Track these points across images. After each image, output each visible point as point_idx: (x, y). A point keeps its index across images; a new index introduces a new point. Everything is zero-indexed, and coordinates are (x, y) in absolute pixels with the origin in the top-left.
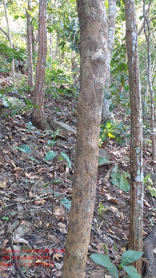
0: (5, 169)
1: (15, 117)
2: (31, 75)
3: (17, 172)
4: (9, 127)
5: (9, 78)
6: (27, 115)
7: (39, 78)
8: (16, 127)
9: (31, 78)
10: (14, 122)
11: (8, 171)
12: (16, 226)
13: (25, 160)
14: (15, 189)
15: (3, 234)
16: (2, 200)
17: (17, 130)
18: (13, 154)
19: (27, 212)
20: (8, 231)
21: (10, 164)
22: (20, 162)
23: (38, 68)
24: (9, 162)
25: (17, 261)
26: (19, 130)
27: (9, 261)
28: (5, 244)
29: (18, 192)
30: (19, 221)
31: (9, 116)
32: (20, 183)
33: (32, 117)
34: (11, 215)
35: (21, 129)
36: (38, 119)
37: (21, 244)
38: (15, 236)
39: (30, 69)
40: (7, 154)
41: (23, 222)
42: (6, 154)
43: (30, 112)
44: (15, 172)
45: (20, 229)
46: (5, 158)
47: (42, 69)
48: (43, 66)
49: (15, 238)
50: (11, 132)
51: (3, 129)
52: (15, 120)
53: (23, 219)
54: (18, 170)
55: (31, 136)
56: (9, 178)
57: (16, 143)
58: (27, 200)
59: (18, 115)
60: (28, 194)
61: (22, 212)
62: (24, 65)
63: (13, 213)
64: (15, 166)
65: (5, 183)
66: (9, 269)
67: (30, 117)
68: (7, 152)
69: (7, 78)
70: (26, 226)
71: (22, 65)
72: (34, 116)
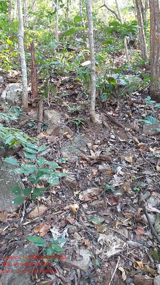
0: (129, 145)
1: (133, 94)
2: (144, 47)
3: (141, 148)
4: (127, 105)
5: (122, 56)
6: (144, 90)
7: (154, 48)
8: (134, 104)
9: (145, 51)
10: (132, 99)
11: (132, 146)
12: (147, 197)
13: (148, 136)
14: (141, 163)
15: (136, 203)
16: (130, 173)
17: (135, 107)
18: (135, 131)
19: (157, 185)
20: (141, 200)
21: (133, 141)
22: (143, 138)
23: (152, 37)
24: (132, 138)
25: (153, 227)
26: (138, 107)
27: (145, 227)
28: (140, 212)
29: (145, 166)
30: (149, 192)
31: (127, 95)
32: (145, 157)
33: (149, 92)
34: (141, 186)
35: (139, 106)
36: (157, 93)
37: (155, 213)
38: (148, 205)
39: (143, 42)
40: (130, 131)
41: (154, 194)
42: (128, 131)
43: (147, 87)
44: (139, 147)
45: (152, 199)
46: (128, 135)
47: (156, 37)
48: (157, 33)
49: (148, 207)
50: (130, 110)
51: (122, 108)
52: (132, 98)
53: (154, 191)
54: (142, 145)
55: (150, 111)
56: (134, 153)
57: (136, 119)
58: (155, 173)
59: (135, 92)
60: (155, 168)
61: (151, 184)
62: (136, 40)
63: (144, 185)
64: (138, 142)
65: (131, 158)
66: (146, 234)
67: (148, 92)
68: (128, 129)
69: (120, 57)
70: (158, 197)
71: (133, 40)
72: (152, 90)
